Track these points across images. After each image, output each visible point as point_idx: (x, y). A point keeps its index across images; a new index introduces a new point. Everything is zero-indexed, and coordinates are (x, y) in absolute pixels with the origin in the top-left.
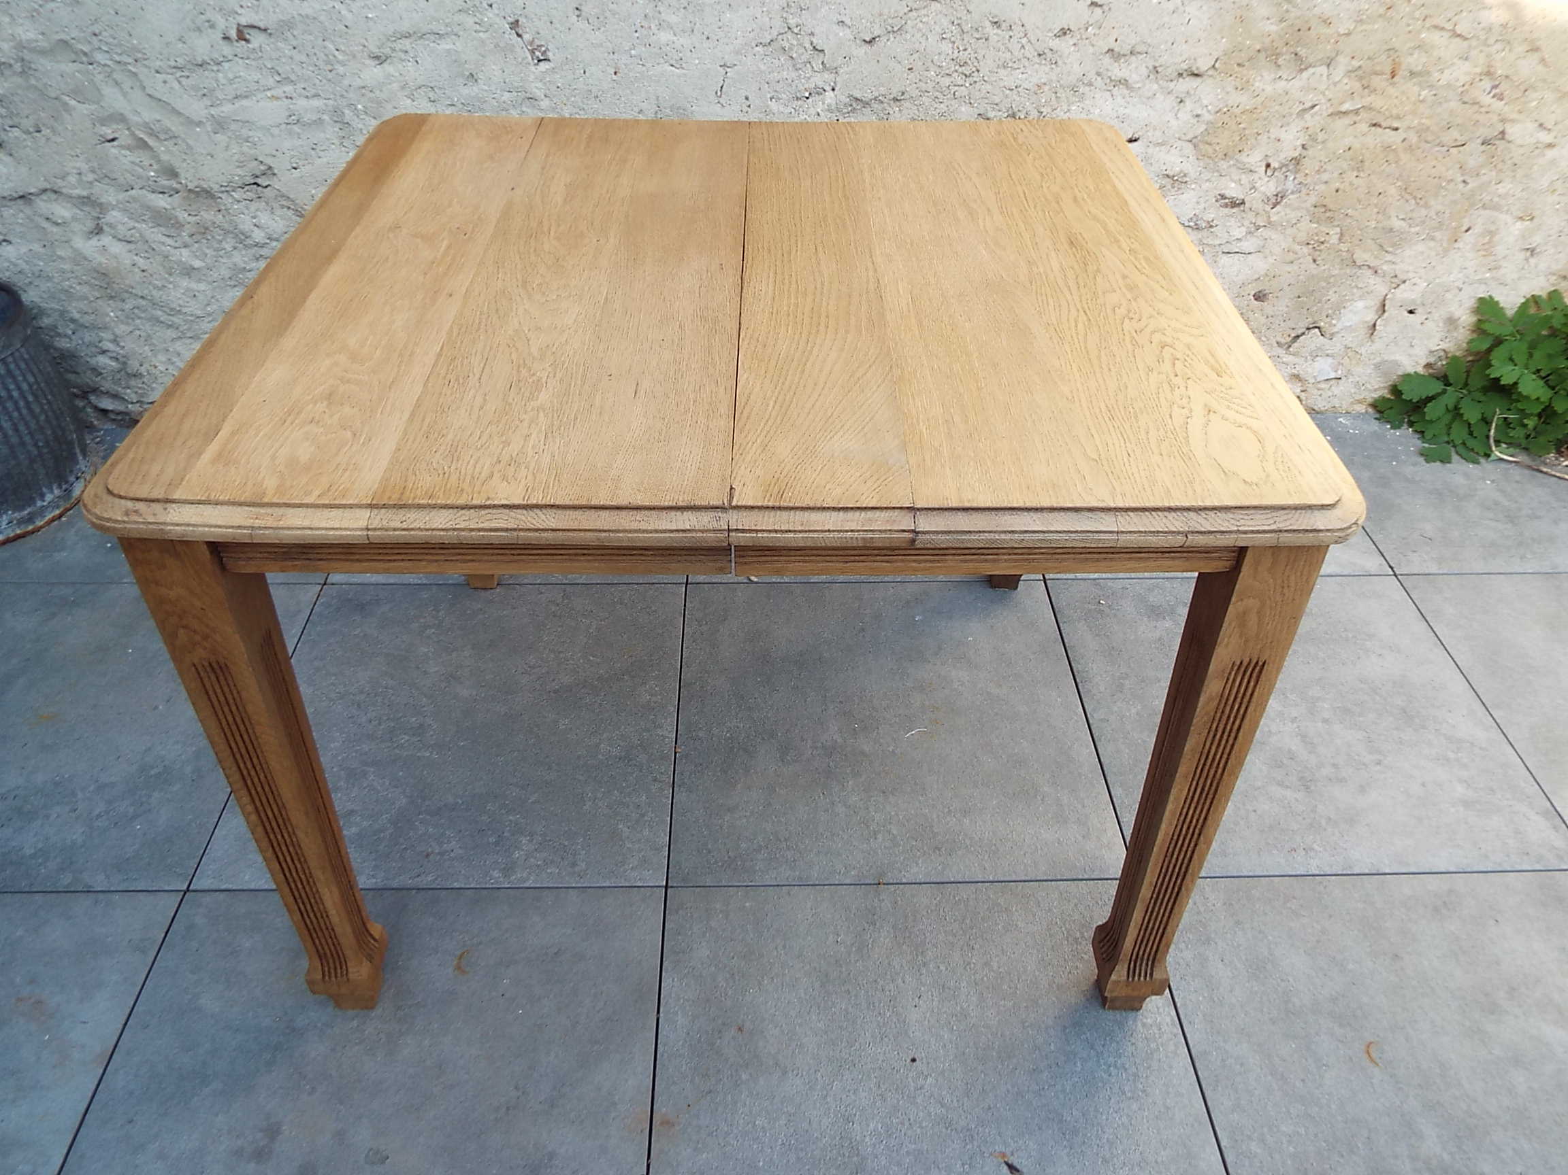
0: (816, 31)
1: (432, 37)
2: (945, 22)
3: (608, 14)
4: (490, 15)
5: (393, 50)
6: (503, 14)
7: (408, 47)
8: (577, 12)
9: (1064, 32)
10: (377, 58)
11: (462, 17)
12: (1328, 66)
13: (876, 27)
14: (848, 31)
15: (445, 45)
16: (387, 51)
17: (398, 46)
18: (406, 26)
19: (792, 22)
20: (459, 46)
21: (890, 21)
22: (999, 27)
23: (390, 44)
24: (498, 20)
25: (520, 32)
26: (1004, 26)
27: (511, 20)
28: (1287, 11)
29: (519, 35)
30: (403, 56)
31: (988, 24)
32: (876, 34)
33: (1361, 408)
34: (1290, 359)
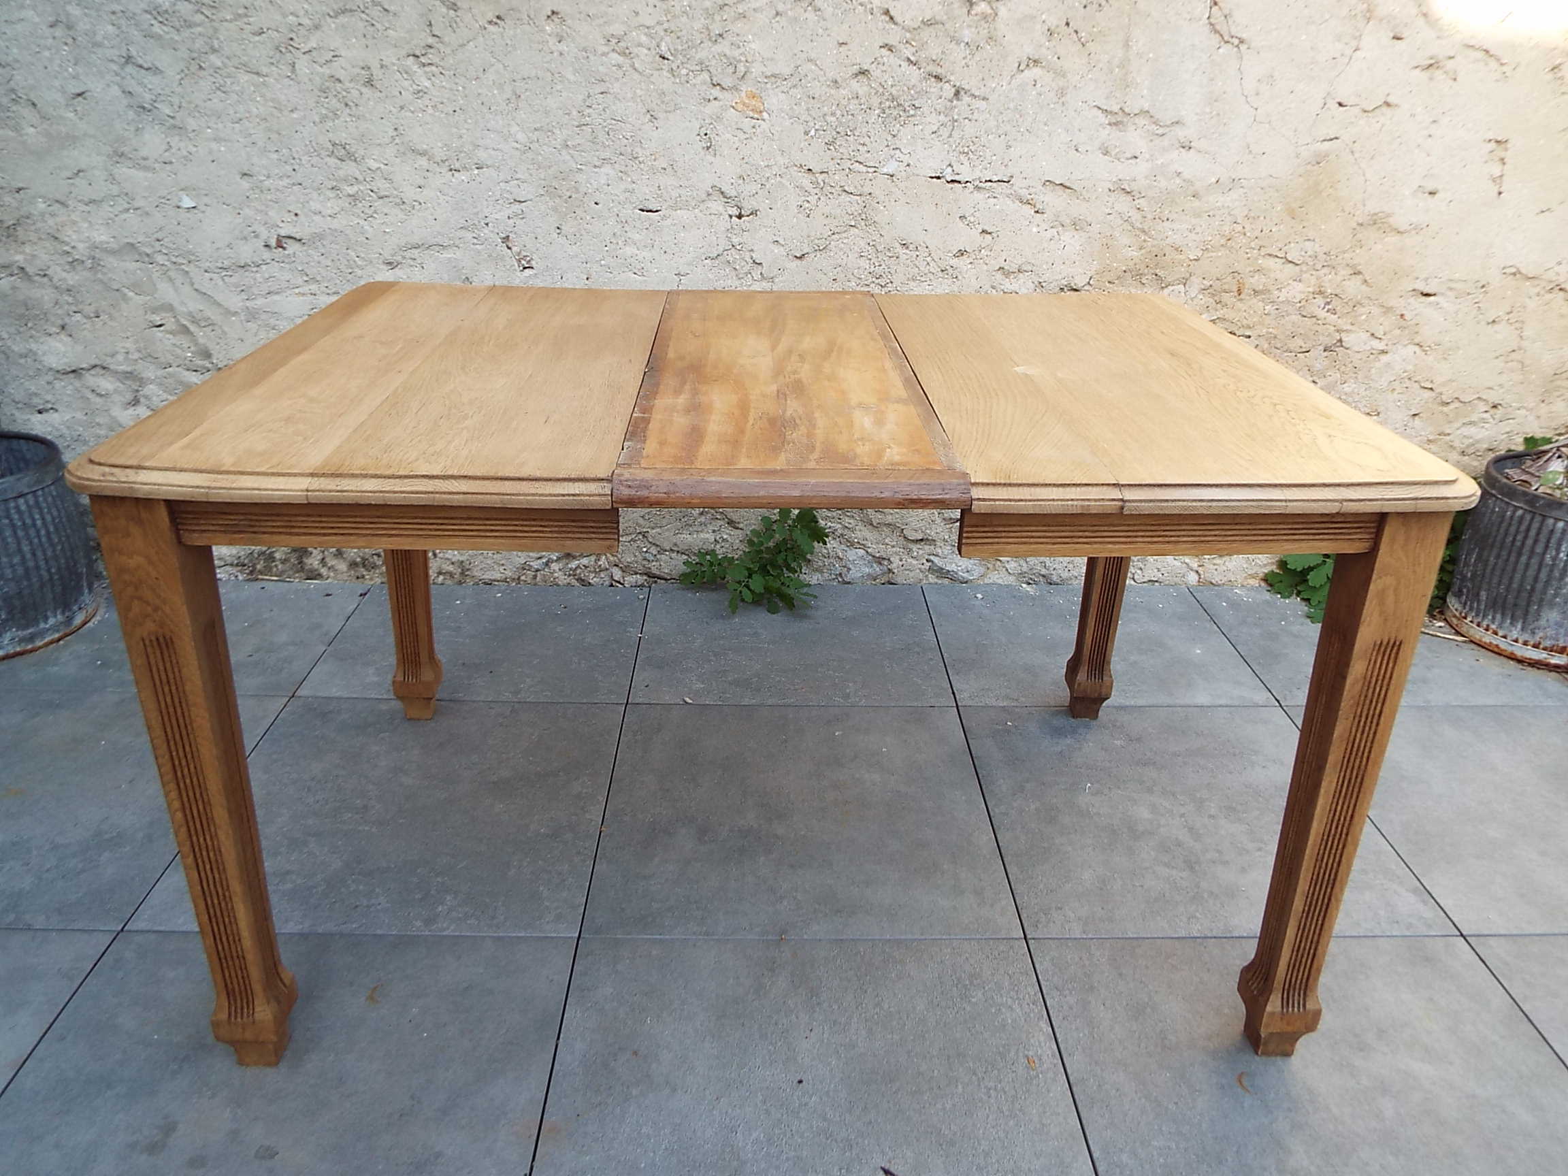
0: (755, 249)
1: (437, 248)
2: (862, 243)
3: (583, 232)
4: (486, 231)
5: (404, 258)
6: (496, 231)
7: (416, 256)
8: (558, 231)
9: (961, 253)
10: (390, 263)
11: (462, 233)
12: (1185, 285)
13: (805, 245)
14: (782, 249)
15: (447, 255)
16: (399, 258)
17: (408, 254)
18: (416, 239)
19: (735, 240)
20: (459, 254)
21: (816, 241)
22: (907, 248)
23: (401, 253)
24: (492, 235)
25: (510, 245)
26: (911, 247)
27: (504, 236)
28: (1145, 241)
29: (509, 248)
30: (412, 263)
31: (897, 245)
32: (805, 252)
33: (1255, 583)
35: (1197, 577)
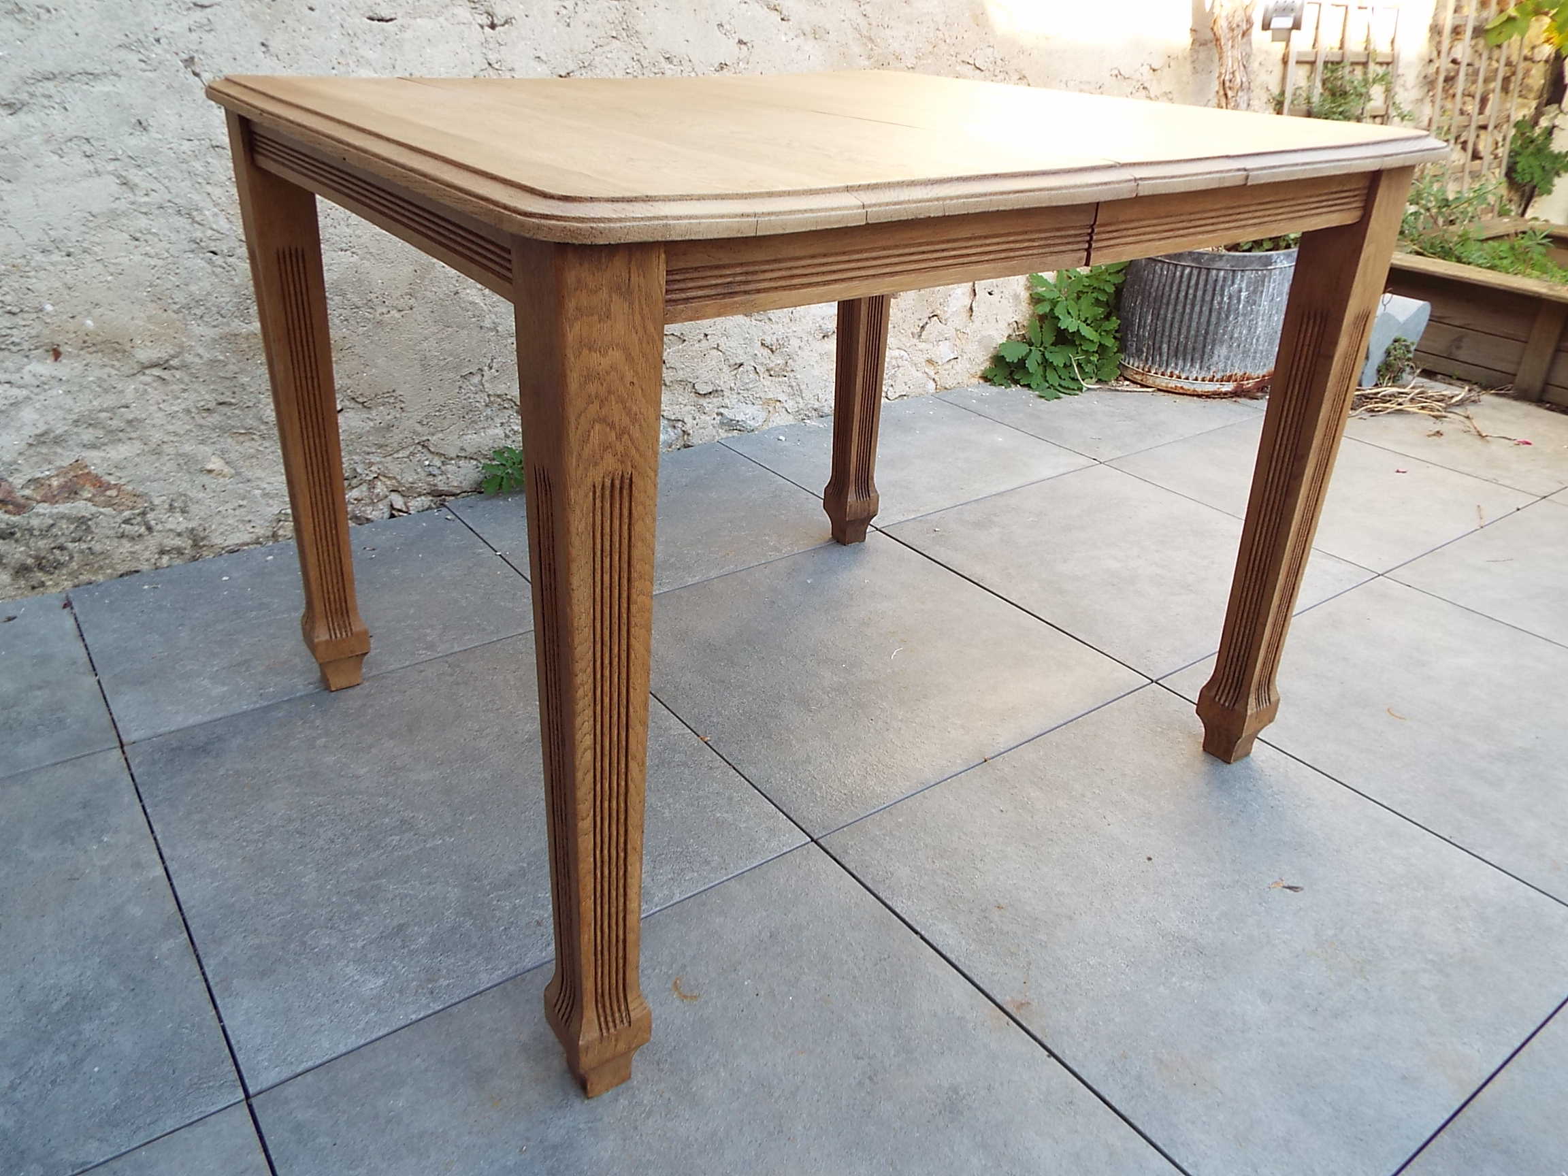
0: (516, 67)
1: (85, 78)
2: (627, 58)
3: (299, 49)
4: (159, 51)
5: (32, 95)
6: (174, 49)
7: (53, 91)
8: (263, 49)
9: (722, 66)
10: (9, 105)
11: (123, 54)
13: (570, 62)
14: (544, 66)
15: (100, 88)
16: (25, 97)
17: (40, 88)
18: (49, 66)
19: (492, 57)
20: (121, 87)
21: (581, 56)
22: (671, 63)
23: (27, 88)
24: (168, 56)
25: (197, 70)
26: (675, 61)
27: (185, 56)
28: (872, 49)
29: (196, 74)
30: (46, 102)
31: (663, 60)
32: (570, 69)
33: (975, 381)
34: (922, 346)
35: (934, 385)
